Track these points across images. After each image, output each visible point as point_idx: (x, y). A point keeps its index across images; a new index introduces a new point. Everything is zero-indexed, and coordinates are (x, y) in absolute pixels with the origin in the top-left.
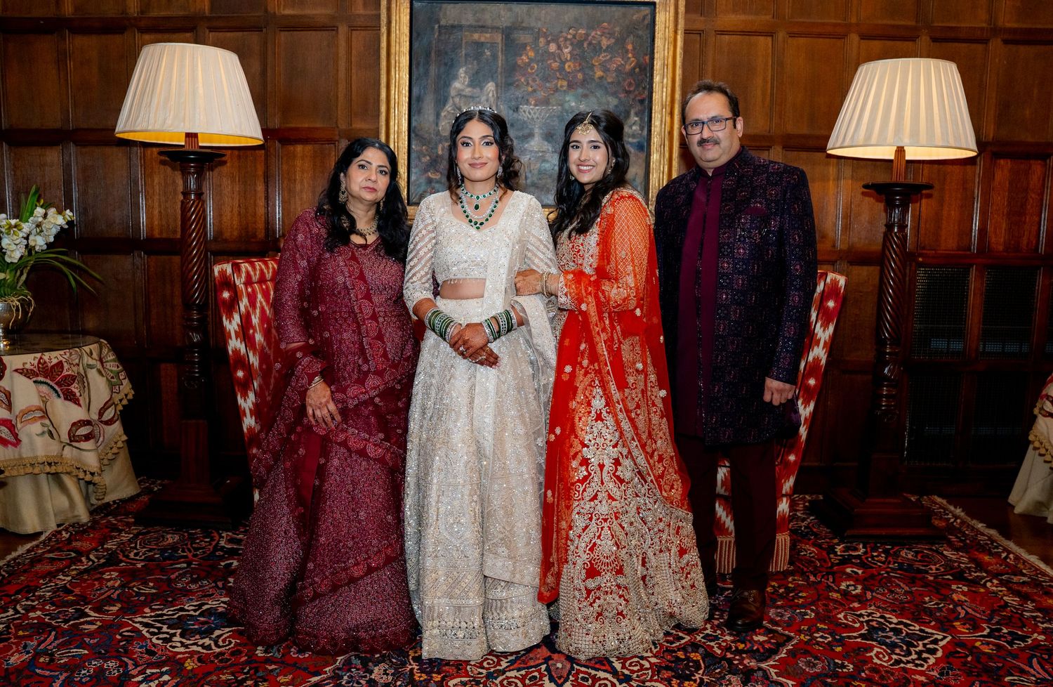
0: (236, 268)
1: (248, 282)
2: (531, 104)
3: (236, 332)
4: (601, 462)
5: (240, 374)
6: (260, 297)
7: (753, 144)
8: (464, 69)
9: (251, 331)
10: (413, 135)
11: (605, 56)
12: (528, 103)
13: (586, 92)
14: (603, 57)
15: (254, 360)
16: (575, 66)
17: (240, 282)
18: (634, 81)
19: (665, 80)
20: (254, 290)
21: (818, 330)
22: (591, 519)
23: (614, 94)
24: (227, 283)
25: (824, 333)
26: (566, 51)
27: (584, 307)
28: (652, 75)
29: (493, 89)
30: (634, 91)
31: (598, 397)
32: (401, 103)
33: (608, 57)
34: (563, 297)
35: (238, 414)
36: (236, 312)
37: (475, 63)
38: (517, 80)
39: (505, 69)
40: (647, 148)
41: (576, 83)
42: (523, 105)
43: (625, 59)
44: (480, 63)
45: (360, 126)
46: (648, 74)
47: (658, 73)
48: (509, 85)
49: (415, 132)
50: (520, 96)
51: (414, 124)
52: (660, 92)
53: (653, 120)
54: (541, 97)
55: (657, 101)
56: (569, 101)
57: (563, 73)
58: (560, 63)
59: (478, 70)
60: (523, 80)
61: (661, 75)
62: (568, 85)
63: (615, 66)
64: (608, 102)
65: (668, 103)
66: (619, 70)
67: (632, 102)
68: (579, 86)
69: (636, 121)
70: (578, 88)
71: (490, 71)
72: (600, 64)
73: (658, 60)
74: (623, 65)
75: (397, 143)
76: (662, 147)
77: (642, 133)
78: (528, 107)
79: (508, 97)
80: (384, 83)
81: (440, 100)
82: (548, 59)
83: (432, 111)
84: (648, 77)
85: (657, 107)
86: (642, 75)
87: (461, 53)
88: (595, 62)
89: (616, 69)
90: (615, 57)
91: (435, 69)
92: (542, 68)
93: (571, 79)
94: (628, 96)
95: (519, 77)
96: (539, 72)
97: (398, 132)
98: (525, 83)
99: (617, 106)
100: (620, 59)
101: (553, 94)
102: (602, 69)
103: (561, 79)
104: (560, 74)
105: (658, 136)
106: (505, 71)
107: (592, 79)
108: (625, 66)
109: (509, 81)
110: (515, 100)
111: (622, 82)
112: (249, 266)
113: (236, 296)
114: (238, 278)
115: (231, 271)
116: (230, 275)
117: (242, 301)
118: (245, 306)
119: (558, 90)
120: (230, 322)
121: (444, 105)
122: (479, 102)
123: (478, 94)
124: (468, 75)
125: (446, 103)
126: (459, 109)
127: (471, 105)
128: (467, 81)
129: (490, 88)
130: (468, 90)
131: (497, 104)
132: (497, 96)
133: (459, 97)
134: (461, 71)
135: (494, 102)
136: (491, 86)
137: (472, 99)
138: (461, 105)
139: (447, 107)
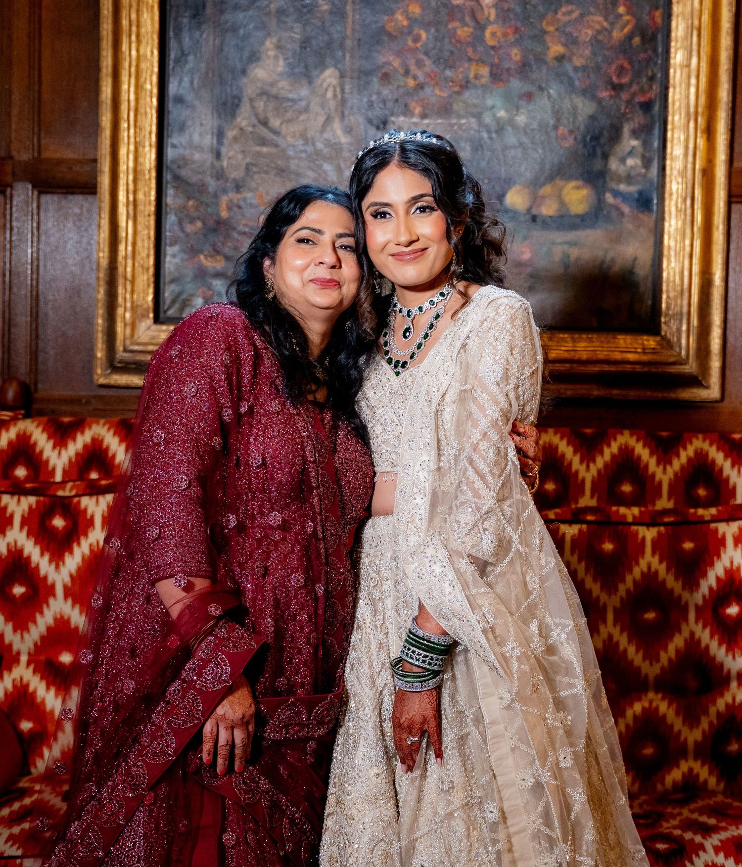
2: (412, 115)
8: (274, 40)
10: (168, 176)
11: (570, 13)
12: (407, 111)
13: (528, 87)
14: (566, 14)
16: (505, 35)
18: (631, 62)
19: (694, 61)
23: (588, 92)
28: (667, 51)
29: (334, 81)
30: (630, 84)
32: (142, 110)
33: (575, 15)
37: (298, 28)
38: (385, 64)
39: (359, 40)
40: (657, 203)
41: (508, 70)
42: (398, 116)
43: (611, 17)
44: (308, 28)
45: (58, 155)
46: (660, 50)
47: (679, 45)
48: (368, 73)
49: (172, 171)
50: (390, 96)
51: (170, 153)
52: (683, 86)
53: (669, 145)
54: (433, 100)
55: (677, 104)
56: (493, 107)
57: (480, 49)
58: (475, 28)
59: (305, 43)
60: (396, 63)
61: (685, 49)
62: (491, 73)
63: (590, 32)
64: (575, 108)
65: (700, 110)
66: (598, 41)
67: (627, 107)
68: (514, 76)
69: (634, 147)
70: (512, 79)
71: (329, 44)
72: (557, 30)
73: (680, 19)
74: (606, 29)
75: (135, 192)
76: (689, 202)
77: (646, 173)
78: (407, 120)
79: (365, 100)
80: (107, 68)
81: (225, 104)
82: (450, 21)
83: (209, 127)
84: (660, 58)
85: (677, 118)
86: (646, 51)
87: (267, 6)
88: (548, 24)
89: (591, 39)
90: (590, 13)
91: (214, 40)
92: (436, 39)
93: (496, 61)
94: (618, 95)
95: (388, 58)
96: (431, 46)
97: (135, 171)
98: (401, 71)
99: (592, 118)
100: (600, 19)
101: (458, 93)
102: (562, 40)
103: (477, 61)
104: (475, 50)
105: (680, 180)
106: (359, 46)
107: (540, 59)
108: (610, 32)
109: (367, 66)
110: (381, 105)
111: (604, 66)
119: (469, 85)
121: (233, 115)
122: (306, 110)
123: (304, 92)
124: (283, 54)
125: (238, 112)
126: (265, 123)
127: (289, 115)
128: (281, 66)
129: (328, 80)
130: (284, 84)
131: (343, 113)
132: (342, 97)
133: (265, 98)
134: (269, 44)
135: (336, 110)
136: (330, 76)
137: (290, 104)
138: (269, 115)
139: (239, 120)
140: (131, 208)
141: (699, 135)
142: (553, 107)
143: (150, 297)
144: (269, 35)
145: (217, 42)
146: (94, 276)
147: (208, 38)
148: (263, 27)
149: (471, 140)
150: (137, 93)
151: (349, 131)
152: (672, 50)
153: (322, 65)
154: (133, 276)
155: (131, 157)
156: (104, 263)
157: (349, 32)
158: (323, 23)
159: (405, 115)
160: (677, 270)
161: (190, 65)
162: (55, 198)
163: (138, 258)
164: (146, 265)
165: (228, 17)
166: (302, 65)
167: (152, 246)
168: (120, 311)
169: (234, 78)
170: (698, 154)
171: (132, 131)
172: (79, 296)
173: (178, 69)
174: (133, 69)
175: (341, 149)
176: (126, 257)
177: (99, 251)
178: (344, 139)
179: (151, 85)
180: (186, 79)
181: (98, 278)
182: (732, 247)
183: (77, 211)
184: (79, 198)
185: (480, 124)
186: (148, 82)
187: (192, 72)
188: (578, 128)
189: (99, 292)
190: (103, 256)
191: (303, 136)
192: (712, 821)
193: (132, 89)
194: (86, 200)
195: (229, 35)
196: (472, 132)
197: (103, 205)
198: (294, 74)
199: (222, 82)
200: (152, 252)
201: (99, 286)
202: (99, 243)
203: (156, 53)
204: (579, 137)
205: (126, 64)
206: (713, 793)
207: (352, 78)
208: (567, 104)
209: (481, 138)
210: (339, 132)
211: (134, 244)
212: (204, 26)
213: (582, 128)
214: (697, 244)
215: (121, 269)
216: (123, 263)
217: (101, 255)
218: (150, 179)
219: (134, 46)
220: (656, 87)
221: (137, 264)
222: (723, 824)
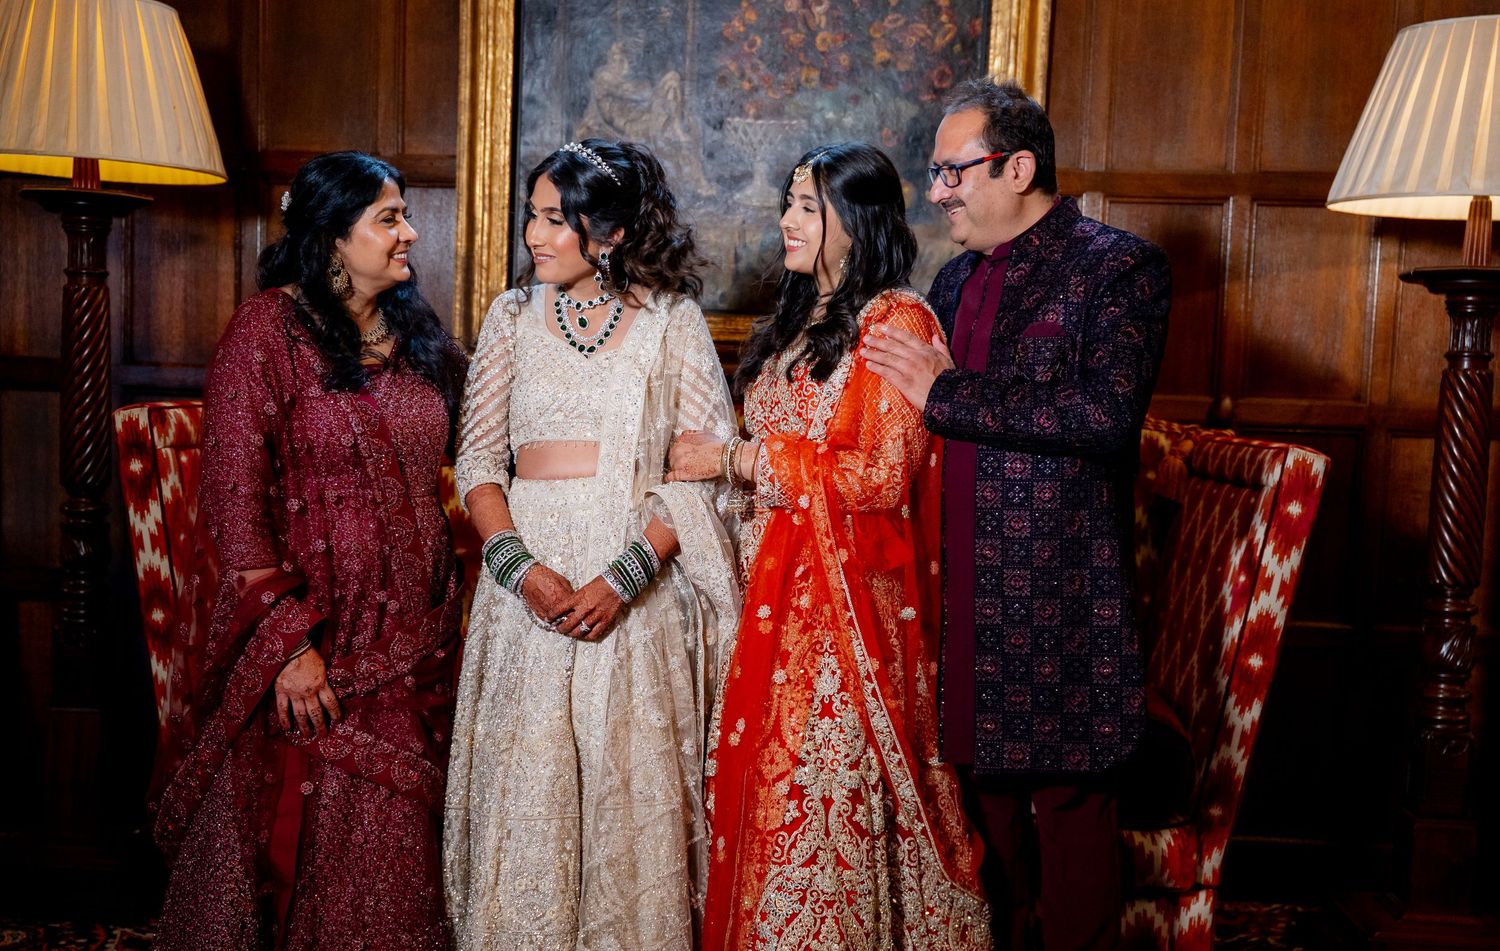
0: (158, 418)
1: (183, 442)
2: (747, 116)
3: (152, 536)
4: (827, 793)
5: (158, 616)
7: (1192, 193)
8: (620, 45)
9: (183, 536)
11: (895, 21)
12: (742, 113)
13: (855, 91)
14: (891, 21)
16: (834, 41)
17: (163, 444)
18: (952, 68)
19: (1011, 67)
21: (1269, 559)
22: (802, 901)
23: (912, 96)
24: (137, 442)
25: (1280, 567)
26: (818, 9)
27: (803, 502)
28: (986, 57)
29: (675, 84)
31: (826, 673)
32: (497, 110)
33: (900, 23)
34: (765, 482)
36: (155, 499)
37: (642, 33)
38: (722, 67)
39: (699, 45)
41: (837, 74)
42: (733, 117)
43: (934, 25)
44: (652, 34)
45: (420, 152)
46: (979, 57)
47: (997, 52)
48: (706, 77)
50: (726, 99)
51: (523, 150)
54: (767, 102)
56: (822, 109)
57: (811, 54)
58: (807, 35)
59: (649, 47)
60: (733, 67)
61: (1003, 56)
62: (821, 77)
63: (914, 39)
64: (899, 111)
66: (922, 48)
68: (842, 80)
70: (840, 82)
71: (671, 49)
72: (883, 36)
73: (998, 27)
74: (930, 37)
75: (490, 187)
78: (742, 120)
79: (703, 101)
80: (466, 70)
81: (573, 104)
82: (783, 27)
83: (558, 126)
84: (979, 63)
86: (966, 57)
87: (614, 13)
88: (875, 31)
89: (915, 46)
90: (914, 21)
91: (565, 44)
92: (770, 45)
93: (826, 65)
95: (725, 62)
96: (765, 51)
97: (491, 166)
98: (737, 74)
99: (915, 120)
100: (924, 26)
101: (791, 96)
102: (889, 46)
103: (808, 66)
104: (805, 52)
106: (699, 50)
107: (867, 64)
108: (933, 40)
109: (707, 70)
110: (718, 106)
111: (926, 71)
112: (186, 414)
113: (156, 469)
114: (160, 436)
115: (147, 421)
116: (145, 429)
117: (167, 480)
118: (172, 488)
119: (800, 88)
120: (143, 517)
121: (581, 116)
122: (649, 110)
123: (647, 93)
124: (628, 58)
125: (586, 112)
126: (610, 123)
127: (633, 115)
128: (626, 69)
129: (669, 83)
130: (628, 86)
131: (683, 113)
132: (682, 99)
133: (610, 99)
134: (614, 48)
135: (676, 109)
136: (671, 79)
137: (633, 104)
138: (614, 115)
139: (586, 119)
140: (487, 201)
142: (879, 110)
144: (615, 40)
145: (568, 46)
146: (452, 264)
147: (558, 43)
148: (610, 32)
149: (801, 140)
150: (493, 94)
151: (688, 130)
152: (991, 57)
153: (664, 69)
154: (488, 264)
155: (487, 153)
156: (462, 252)
157: (689, 37)
158: (665, 29)
159: (740, 116)
161: (542, 68)
162: (418, 191)
163: (492, 247)
164: (500, 254)
165: (578, 23)
166: (645, 68)
167: (505, 236)
168: (476, 296)
169: (582, 81)
171: (488, 130)
172: (439, 282)
173: (531, 72)
174: (490, 72)
175: (681, 147)
176: (482, 247)
178: (683, 138)
179: (506, 86)
180: (538, 81)
181: (456, 266)
183: (437, 203)
184: (439, 192)
185: (810, 124)
186: (503, 84)
187: (543, 74)
188: (901, 130)
189: (457, 279)
190: (461, 246)
191: (646, 135)
193: (489, 90)
194: (446, 194)
195: (578, 40)
196: (802, 133)
197: (461, 198)
198: (637, 77)
199: (571, 83)
200: (506, 242)
201: (457, 273)
203: (511, 56)
204: (902, 137)
205: (483, 67)
207: (691, 81)
208: (891, 106)
209: (810, 139)
210: (679, 132)
211: (489, 235)
212: (555, 32)
213: (905, 130)
215: (477, 258)
216: (479, 252)
217: (459, 244)
218: (504, 174)
219: (491, 50)
221: (491, 253)
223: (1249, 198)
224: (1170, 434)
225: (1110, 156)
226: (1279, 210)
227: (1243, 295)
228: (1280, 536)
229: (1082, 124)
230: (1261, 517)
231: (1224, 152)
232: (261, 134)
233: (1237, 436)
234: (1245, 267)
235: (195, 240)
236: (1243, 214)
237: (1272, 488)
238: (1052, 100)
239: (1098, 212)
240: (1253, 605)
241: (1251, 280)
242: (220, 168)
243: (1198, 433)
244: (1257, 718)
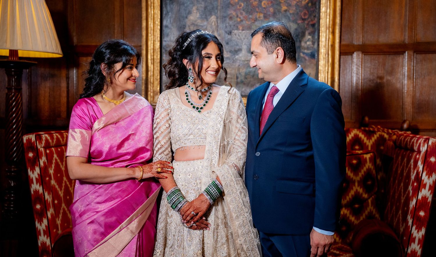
0: (39, 138)
1: (47, 146)
2: (239, 29)
3: (36, 179)
5: (38, 207)
6: (55, 156)
7: (392, 50)
8: (196, 7)
9: (47, 179)
10: (163, 51)
12: (237, 29)
15: (48, 197)
16: (268, 4)
17: (40, 147)
18: (308, 11)
19: (328, 11)
20: (52, 152)
21: (425, 177)
23: (295, 21)
24: (32, 147)
29: (215, 20)
30: (308, 18)
32: (155, 30)
35: (36, 233)
36: (37, 166)
37: (203, 3)
38: (230, 14)
39: (222, 7)
40: (317, 56)
41: (269, 15)
42: (235, 30)
44: (206, 3)
46: (317, 7)
47: (323, 5)
48: (225, 17)
49: (164, 48)
50: (232, 24)
51: (164, 43)
52: (325, 18)
53: (320, 37)
54: (246, 25)
55: (323, 24)
57: (260, 8)
58: (259, 2)
59: (205, 8)
60: (234, 14)
61: (326, 7)
62: (264, 16)
63: (295, 2)
65: (330, 26)
66: (298, 5)
67: (307, 26)
68: (271, 17)
69: (309, 38)
71: (213, 8)
72: (285, 2)
75: (153, 56)
76: (327, 55)
77: (313, 46)
78: (238, 31)
79: (224, 25)
80: (144, 17)
81: (181, 28)
83: (176, 35)
84: (317, 9)
85: (323, 29)
86: (313, 8)
89: (295, 5)
91: (177, 7)
92: (247, 6)
93: (265, 12)
94: (304, 22)
95: (231, 12)
96: (245, 8)
97: (153, 49)
98: (236, 16)
99: (296, 29)
101: (254, 23)
102: (286, 5)
103: (259, 12)
104: (259, 9)
105: (324, 48)
106: (222, 8)
107: (279, 11)
108: (301, 2)
109: (225, 15)
110: (229, 27)
111: (299, 13)
112: (48, 136)
113: (38, 155)
114: (39, 144)
115: (35, 139)
116: (34, 142)
117: (42, 159)
118: (43, 162)
119: (257, 20)
120: (33, 172)
122: (206, 29)
123: (205, 23)
124: (199, 11)
125: (185, 30)
128: (198, 15)
129: (213, 20)
130: (199, 21)
131: (217, 30)
132: (217, 25)
133: (193, 25)
134: (194, 8)
135: (215, 28)
136: (213, 18)
137: (201, 27)
140: (152, 61)
141: (330, 34)
143: (159, 88)
144: (194, 5)
145: (178, 8)
146: (141, 82)
147: (175, 7)
148: (192, 3)
151: (219, 35)
152: (321, 7)
153: (211, 15)
154: (153, 82)
155: (152, 45)
156: (144, 78)
157: (219, 4)
158: (211, 2)
160: (324, 77)
161: (170, 16)
163: (155, 76)
164: (157, 78)
166: (205, 15)
168: (149, 93)
169: (184, 19)
170: (330, 40)
171: (152, 37)
173: (166, 17)
174: (152, 17)
176: (151, 76)
177: (142, 74)
179: (158, 22)
180: (169, 20)
182: (341, 69)
187: (170, 18)
189: (143, 87)
190: (144, 76)
192: (338, 252)
193: (152, 24)
195: (182, 6)
197: (143, 60)
198: (202, 18)
199: (180, 20)
200: (159, 74)
201: (143, 85)
202: (142, 72)
203: (159, 12)
205: (150, 16)
206: (338, 243)
207: (220, 19)
211: (153, 72)
212: (174, 3)
214: (330, 69)
215: (149, 80)
216: (150, 78)
218: (158, 52)
219: (152, 10)
220: (316, 19)
221: (154, 78)
222: (341, 253)
223: (413, 51)
224: (388, 133)
225: (363, 40)
226: (423, 55)
227: (412, 85)
228: (428, 169)
229: (353, 29)
230: (421, 163)
231: (403, 36)
232: (75, 40)
233: (412, 134)
234: (412, 75)
235: (53, 76)
236: (411, 57)
237: (424, 152)
238: (343, 21)
239: (360, 58)
240: (420, 193)
241: (414, 80)
242: (60, 51)
243: (398, 133)
244: (424, 234)
